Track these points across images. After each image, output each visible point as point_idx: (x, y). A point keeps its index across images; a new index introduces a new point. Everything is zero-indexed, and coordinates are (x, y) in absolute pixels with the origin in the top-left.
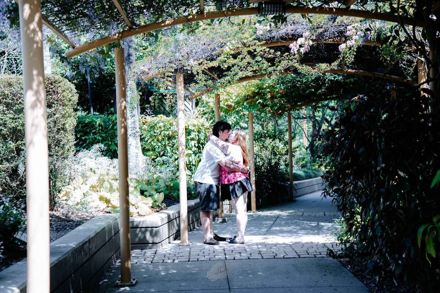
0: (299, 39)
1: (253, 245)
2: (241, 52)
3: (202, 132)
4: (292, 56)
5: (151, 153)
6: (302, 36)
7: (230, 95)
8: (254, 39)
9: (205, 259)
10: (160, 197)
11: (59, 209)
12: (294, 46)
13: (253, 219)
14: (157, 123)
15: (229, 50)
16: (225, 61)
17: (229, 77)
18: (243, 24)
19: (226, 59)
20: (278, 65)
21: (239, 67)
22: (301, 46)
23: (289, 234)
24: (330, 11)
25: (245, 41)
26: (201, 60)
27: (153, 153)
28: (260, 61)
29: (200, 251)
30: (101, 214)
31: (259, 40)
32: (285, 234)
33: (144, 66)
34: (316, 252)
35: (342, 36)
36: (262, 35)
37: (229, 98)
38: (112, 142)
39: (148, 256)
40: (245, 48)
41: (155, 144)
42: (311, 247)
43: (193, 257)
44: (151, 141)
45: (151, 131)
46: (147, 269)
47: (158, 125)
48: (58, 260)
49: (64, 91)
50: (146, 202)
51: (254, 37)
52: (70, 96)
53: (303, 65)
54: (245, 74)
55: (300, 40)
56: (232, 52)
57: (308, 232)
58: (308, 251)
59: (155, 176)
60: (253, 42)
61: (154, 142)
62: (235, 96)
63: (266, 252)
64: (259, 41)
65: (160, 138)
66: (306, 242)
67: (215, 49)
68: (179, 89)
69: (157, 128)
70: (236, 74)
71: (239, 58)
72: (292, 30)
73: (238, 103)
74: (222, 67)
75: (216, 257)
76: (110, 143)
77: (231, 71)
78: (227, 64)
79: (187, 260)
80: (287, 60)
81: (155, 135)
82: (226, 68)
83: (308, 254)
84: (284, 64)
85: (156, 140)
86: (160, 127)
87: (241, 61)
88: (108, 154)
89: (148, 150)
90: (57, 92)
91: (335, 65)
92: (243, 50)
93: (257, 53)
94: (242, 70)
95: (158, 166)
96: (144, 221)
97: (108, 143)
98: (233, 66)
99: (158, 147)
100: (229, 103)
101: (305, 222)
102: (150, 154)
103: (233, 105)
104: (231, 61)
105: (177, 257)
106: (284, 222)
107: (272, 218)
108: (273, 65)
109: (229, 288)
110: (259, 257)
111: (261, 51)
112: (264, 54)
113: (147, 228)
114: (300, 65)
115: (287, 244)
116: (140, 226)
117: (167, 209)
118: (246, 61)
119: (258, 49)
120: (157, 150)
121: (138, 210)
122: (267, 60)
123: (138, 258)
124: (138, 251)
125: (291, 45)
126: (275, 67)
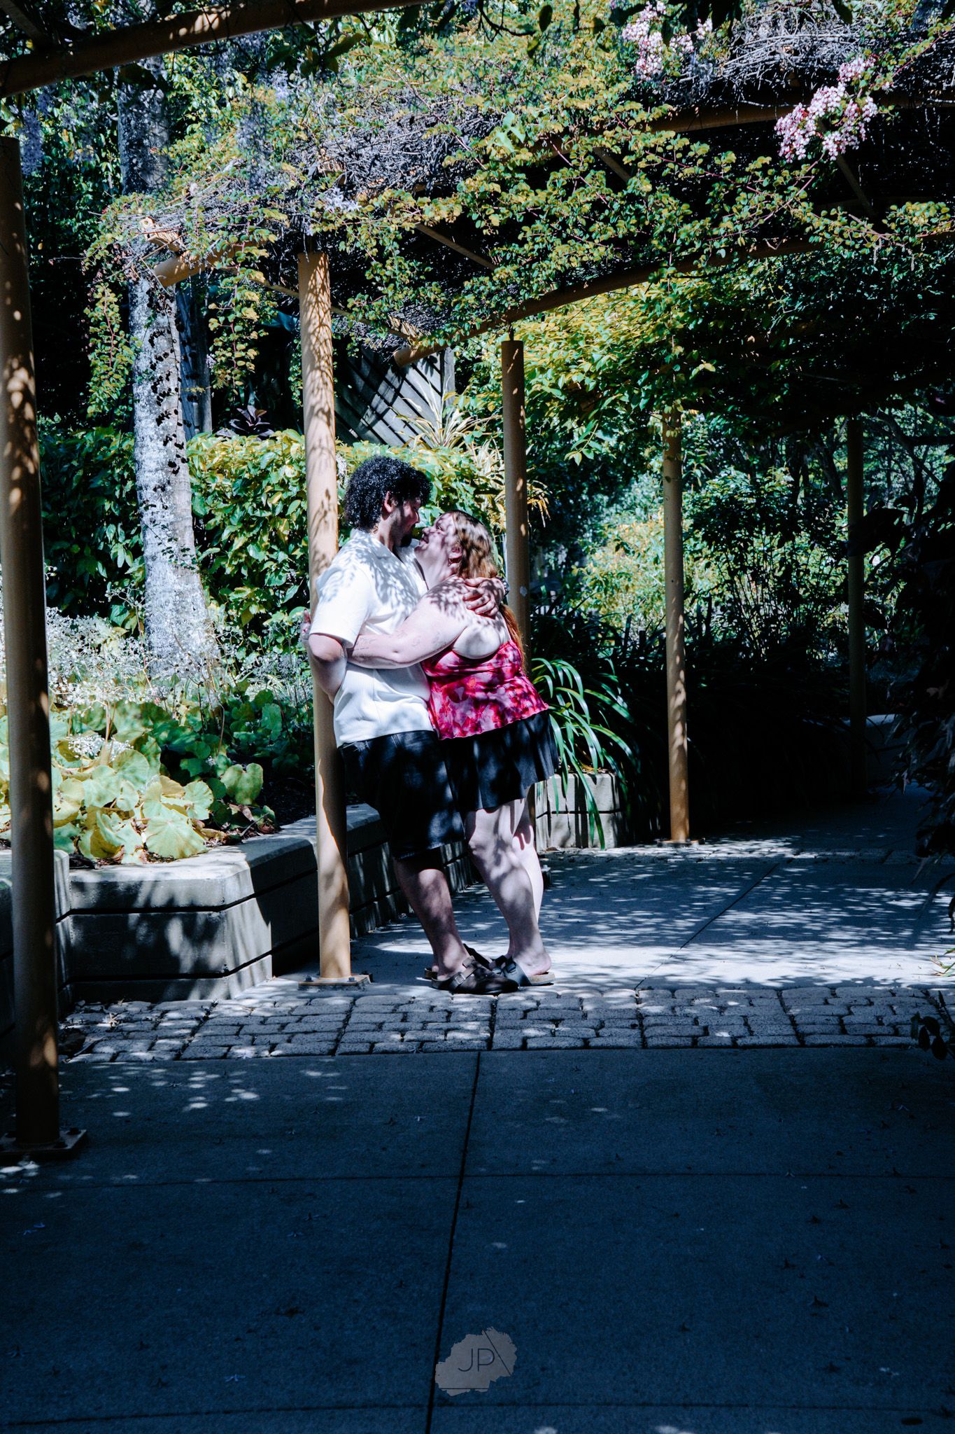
0: (817, 95)
1: (612, 988)
2: (567, 155)
3: (462, 505)
4: (786, 172)
5: (246, 591)
6: (830, 78)
7: (582, 344)
8: (626, 96)
9: (402, 1047)
10: (247, 777)
12: (795, 128)
13: (661, 873)
14: (270, 465)
15: (508, 147)
16: (493, 199)
17: (510, 269)
18: (543, 27)
19: (497, 188)
20: (724, 213)
21: (555, 225)
22: (827, 124)
23: (785, 943)
25: (583, 105)
26: (388, 193)
27: (257, 593)
28: (649, 193)
29: (394, 1011)
31: (643, 95)
32: (768, 944)
33: (155, 219)
34: (881, 1024)
36: (656, 78)
37: (574, 355)
38: (82, 546)
39: (170, 1028)
40: (586, 139)
41: (262, 556)
42: (865, 1002)
43: (353, 1036)
44: (246, 544)
45: (246, 499)
46: (139, 1083)
47: (273, 474)
50: (182, 803)
51: (623, 86)
53: (833, 212)
54: (581, 253)
55: (823, 99)
56: (525, 156)
57: (869, 933)
58: (846, 1020)
59: (252, 692)
60: (619, 108)
61: (259, 549)
62: (602, 347)
63: (665, 1021)
64: (647, 106)
65: (281, 529)
66: (848, 976)
67: (453, 145)
68: (309, 322)
69: (270, 488)
70: (544, 254)
71: (555, 184)
72: (797, 53)
73: (611, 378)
74: (478, 225)
75: (450, 1035)
76: (76, 549)
77: (522, 243)
78: (503, 210)
79: (325, 1046)
80: (763, 189)
81: (260, 519)
82: (494, 228)
83: (844, 1032)
84: (749, 204)
85: (266, 538)
86: (284, 485)
87: (565, 199)
88: (69, 597)
89: (236, 581)
92: (575, 148)
93: (633, 158)
94: (569, 237)
95: (275, 649)
96: (156, 883)
97: (68, 551)
98: (530, 218)
99: (274, 566)
100: (576, 378)
101: (875, 892)
102: (244, 596)
103: (590, 383)
104: (521, 199)
105: (286, 1037)
106: (786, 890)
107: (741, 874)
108: (700, 211)
109: (462, 1171)
110: (627, 1038)
111: (653, 150)
112: (662, 166)
113: (170, 908)
114: (817, 211)
115: (759, 987)
116: (141, 900)
117: (277, 830)
118: (583, 197)
119: (639, 142)
120: (274, 580)
121: (144, 837)
122: (674, 193)
123: (126, 1035)
124: (134, 1007)
125: (783, 122)
126: (707, 222)
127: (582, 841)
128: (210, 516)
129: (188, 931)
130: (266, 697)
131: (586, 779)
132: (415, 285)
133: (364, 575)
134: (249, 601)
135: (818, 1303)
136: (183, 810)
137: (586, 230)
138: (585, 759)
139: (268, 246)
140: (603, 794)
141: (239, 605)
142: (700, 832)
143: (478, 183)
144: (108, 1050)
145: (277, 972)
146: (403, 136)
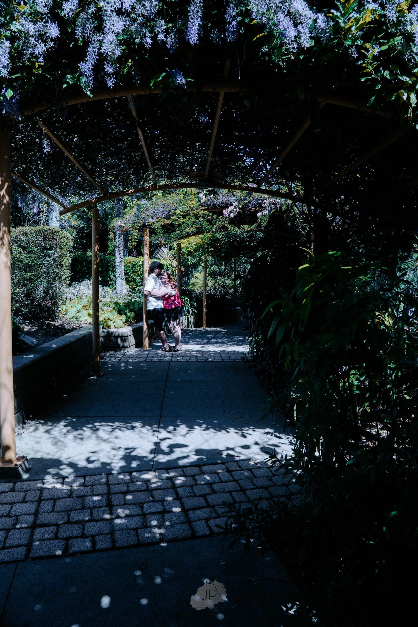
1: (192, 352)
4: (224, 219)
5: (133, 283)
6: (232, 205)
7: (191, 244)
8: (199, 205)
9: (157, 360)
10: (132, 314)
11: (58, 321)
12: (226, 212)
13: (201, 333)
14: (137, 262)
15: (180, 212)
16: (177, 220)
17: (179, 231)
19: (177, 218)
20: (214, 224)
21: (187, 225)
22: (231, 212)
23: (221, 345)
24: (247, 189)
25: (192, 206)
26: (159, 218)
27: (135, 284)
28: (202, 221)
29: (156, 355)
30: (88, 325)
31: (202, 206)
32: (218, 345)
33: (121, 222)
34: (236, 358)
35: (261, 207)
36: (204, 203)
37: (189, 246)
39: (118, 356)
40: (192, 211)
41: (136, 277)
42: (233, 354)
43: (149, 358)
44: (133, 275)
45: (133, 268)
46: (113, 365)
47: (138, 264)
48: (41, 356)
49: (61, 238)
51: (199, 204)
52: (66, 242)
53: (232, 226)
54: (191, 229)
55: (231, 208)
56: (182, 213)
57: (235, 343)
58: (230, 357)
59: (133, 300)
60: (198, 207)
62: (194, 245)
63: (201, 357)
65: (139, 273)
66: (231, 350)
67: (170, 211)
68: (145, 239)
69: (137, 266)
70: (185, 229)
71: (187, 218)
72: (226, 201)
73: (196, 250)
74: (174, 224)
75: (165, 359)
76: (105, 275)
77: (181, 227)
78: (178, 222)
79: (144, 360)
80: (221, 221)
81: (135, 271)
82: (177, 225)
83: (230, 359)
84: (218, 223)
85: (136, 274)
86: (140, 266)
87: (188, 221)
88: (103, 283)
89: (131, 281)
90: (56, 239)
91: (254, 226)
92: (190, 213)
93: (200, 215)
94: (189, 227)
95: (137, 293)
96: (116, 332)
97: (103, 276)
98: (183, 223)
99: (137, 279)
100: (190, 250)
101: (236, 337)
103: (192, 251)
104: (181, 220)
105: (137, 358)
106: (221, 336)
107: (214, 333)
108: (211, 224)
109: (166, 381)
110: (194, 360)
111: (203, 214)
112: (205, 216)
113: (118, 336)
114: (229, 225)
115: (216, 352)
116: (114, 335)
117: (137, 324)
118: (192, 221)
119: (201, 213)
120: (137, 281)
121: (114, 324)
122: (207, 221)
123: (111, 357)
124: (112, 352)
125: (224, 211)
126: (212, 226)
127: (188, 327)
128: (127, 270)
129: (121, 340)
130: (135, 301)
131: (189, 316)
132: (163, 233)
133: (153, 281)
134: (133, 285)
135: (223, 401)
136: (121, 320)
137: (192, 226)
138: (189, 313)
139: (139, 226)
140: (192, 319)
141: (132, 285)
142: (208, 326)
143: (174, 217)
144: (108, 359)
145: (136, 347)
146: (162, 210)
